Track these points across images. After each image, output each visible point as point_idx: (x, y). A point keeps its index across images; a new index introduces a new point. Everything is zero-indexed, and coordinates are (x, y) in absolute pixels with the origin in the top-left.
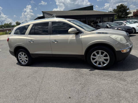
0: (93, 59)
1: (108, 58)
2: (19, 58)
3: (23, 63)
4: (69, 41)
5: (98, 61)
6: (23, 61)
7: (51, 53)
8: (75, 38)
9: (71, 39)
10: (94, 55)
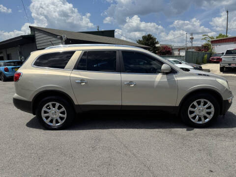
0: (192, 112)
1: (213, 110)
2: (43, 115)
3: (52, 124)
4: (156, 84)
5: (199, 115)
6: (51, 121)
7: (121, 104)
8: (166, 80)
9: (160, 81)
10: (194, 107)
